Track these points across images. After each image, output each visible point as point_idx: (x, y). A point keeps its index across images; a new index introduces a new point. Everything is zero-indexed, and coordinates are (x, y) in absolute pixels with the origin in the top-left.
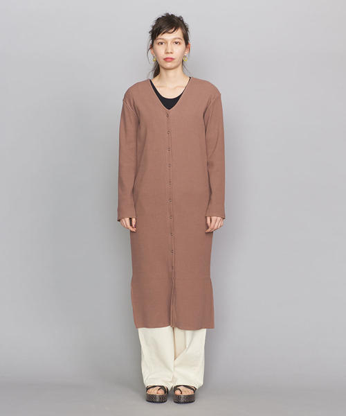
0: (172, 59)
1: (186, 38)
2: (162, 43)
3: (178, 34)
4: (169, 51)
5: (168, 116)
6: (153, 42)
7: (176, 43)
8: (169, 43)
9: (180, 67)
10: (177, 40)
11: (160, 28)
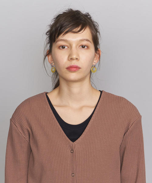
0: (77, 68)
1: (95, 41)
2: (63, 47)
3: (86, 34)
4: (74, 56)
5: (72, 151)
6: (51, 47)
7: (83, 47)
8: (74, 46)
9: (87, 80)
10: (85, 43)
11: (62, 27)
